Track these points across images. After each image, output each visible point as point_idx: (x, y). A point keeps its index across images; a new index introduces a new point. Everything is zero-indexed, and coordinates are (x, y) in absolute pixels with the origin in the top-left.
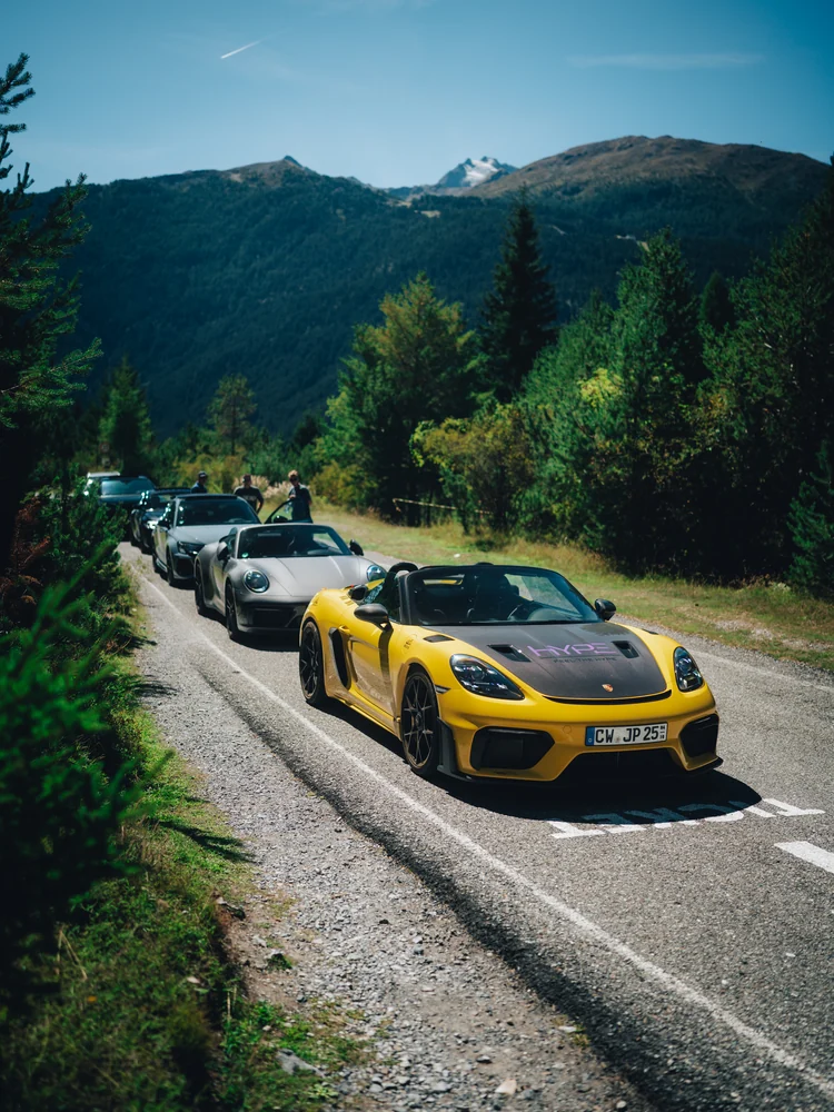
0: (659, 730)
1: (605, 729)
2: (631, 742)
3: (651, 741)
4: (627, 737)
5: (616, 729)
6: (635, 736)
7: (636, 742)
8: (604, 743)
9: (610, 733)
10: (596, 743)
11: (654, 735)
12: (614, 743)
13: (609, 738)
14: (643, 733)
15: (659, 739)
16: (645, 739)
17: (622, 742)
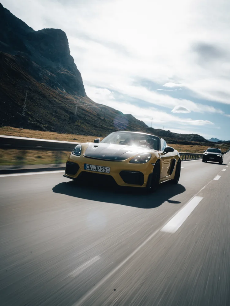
0: (106, 169)
1: (89, 165)
2: (97, 171)
3: (103, 172)
4: (96, 169)
5: (92, 166)
6: (98, 169)
7: (98, 171)
8: (89, 169)
9: (90, 166)
10: (87, 169)
11: (105, 170)
12: (91, 170)
13: (90, 168)
14: (101, 169)
15: (106, 172)
16: (101, 171)
17: (94, 170)
